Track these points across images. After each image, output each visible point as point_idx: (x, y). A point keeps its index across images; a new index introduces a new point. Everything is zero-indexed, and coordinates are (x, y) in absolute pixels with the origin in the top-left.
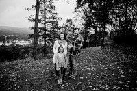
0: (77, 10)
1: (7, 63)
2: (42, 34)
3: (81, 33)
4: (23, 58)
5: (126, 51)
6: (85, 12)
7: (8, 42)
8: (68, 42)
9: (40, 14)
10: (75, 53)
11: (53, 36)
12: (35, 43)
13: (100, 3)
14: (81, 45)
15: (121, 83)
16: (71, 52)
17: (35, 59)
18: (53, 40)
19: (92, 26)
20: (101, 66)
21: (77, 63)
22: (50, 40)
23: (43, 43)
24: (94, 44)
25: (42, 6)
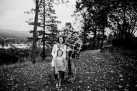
0: (76, 14)
1: (5, 66)
2: (41, 37)
3: (79, 37)
4: (22, 61)
5: (124, 54)
6: (84, 16)
7: (7, 45)
8: (67, 45)
9: (39, 17)
10: (73, 57)
11: (52, 39)
12: (34, 47)
13: (99, 7)
14: (80, 48)
15: (120, 87)
16: (70, 55)
17: (34, 62)
18: (52, 43)
19: (91, 30)
20: (100, 69)
21: (76, 66)
22: (50, 43)
23: (42, 47)
24: (93, 47)
25: (41, 9)
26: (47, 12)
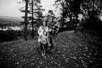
0: (57, 3)
2: (31, 21)
3: (59, 21)
6: (63, 5)
7: (5, 28)
8: (49, 27)
11: (39, 23)
12: (26, 28)
15: (85, 55)
16: (51, 34)
17: (26, 40)
19: (68, 16)
20: (73, 44)
22: (37, 26)
23: (31, 29)
24: (69, 29)
26: (35, 3)
